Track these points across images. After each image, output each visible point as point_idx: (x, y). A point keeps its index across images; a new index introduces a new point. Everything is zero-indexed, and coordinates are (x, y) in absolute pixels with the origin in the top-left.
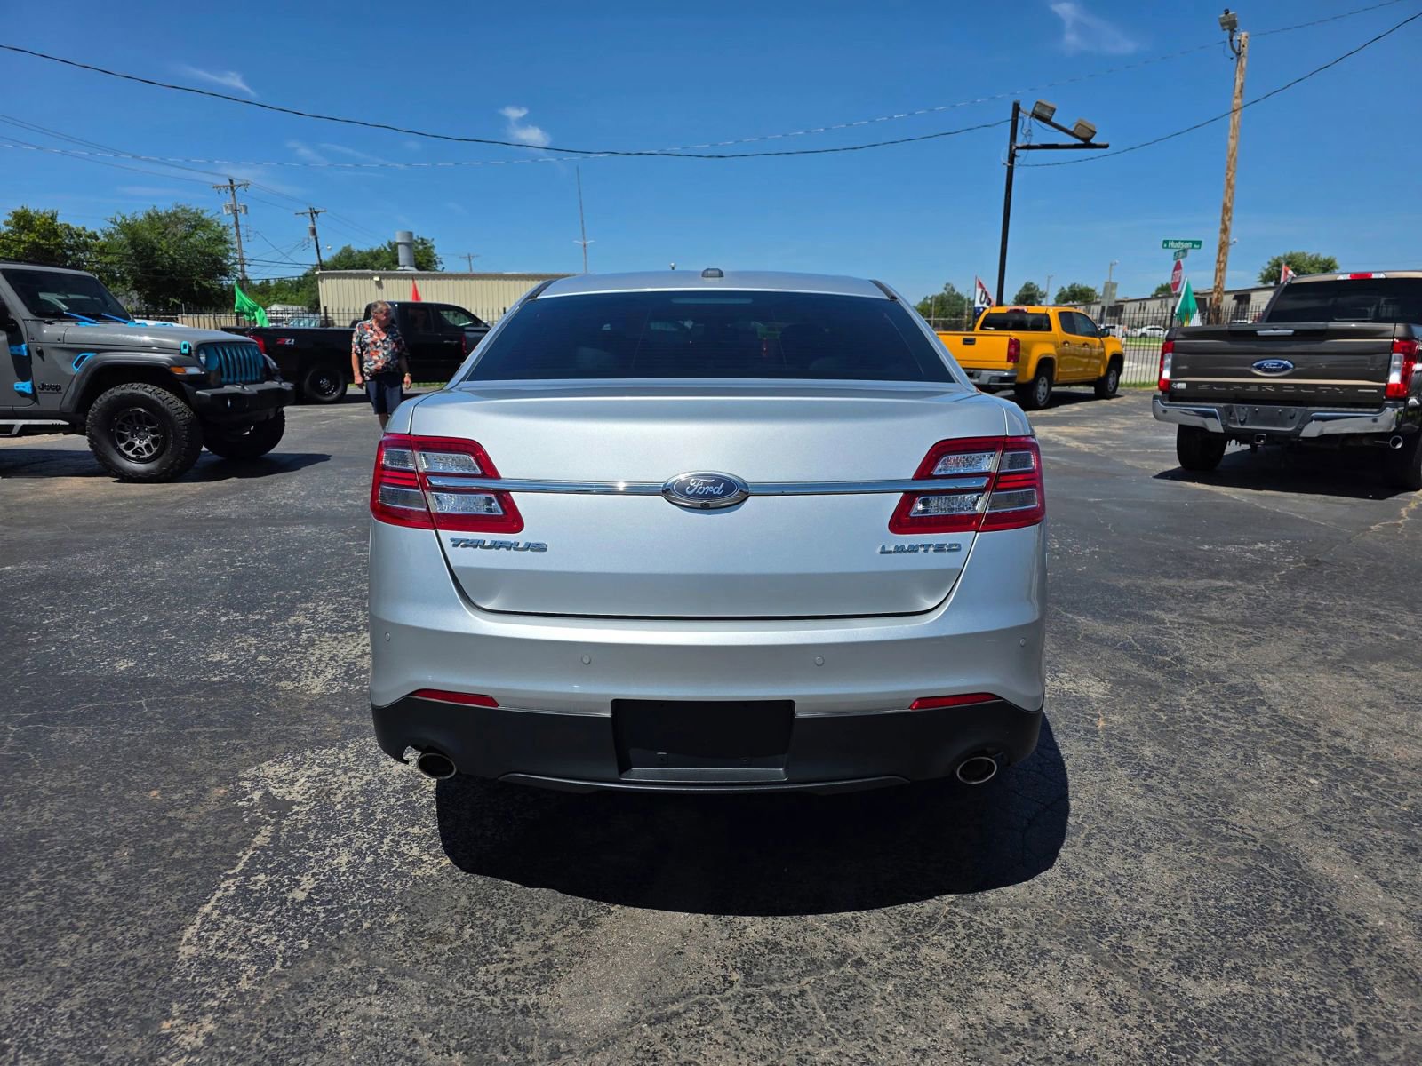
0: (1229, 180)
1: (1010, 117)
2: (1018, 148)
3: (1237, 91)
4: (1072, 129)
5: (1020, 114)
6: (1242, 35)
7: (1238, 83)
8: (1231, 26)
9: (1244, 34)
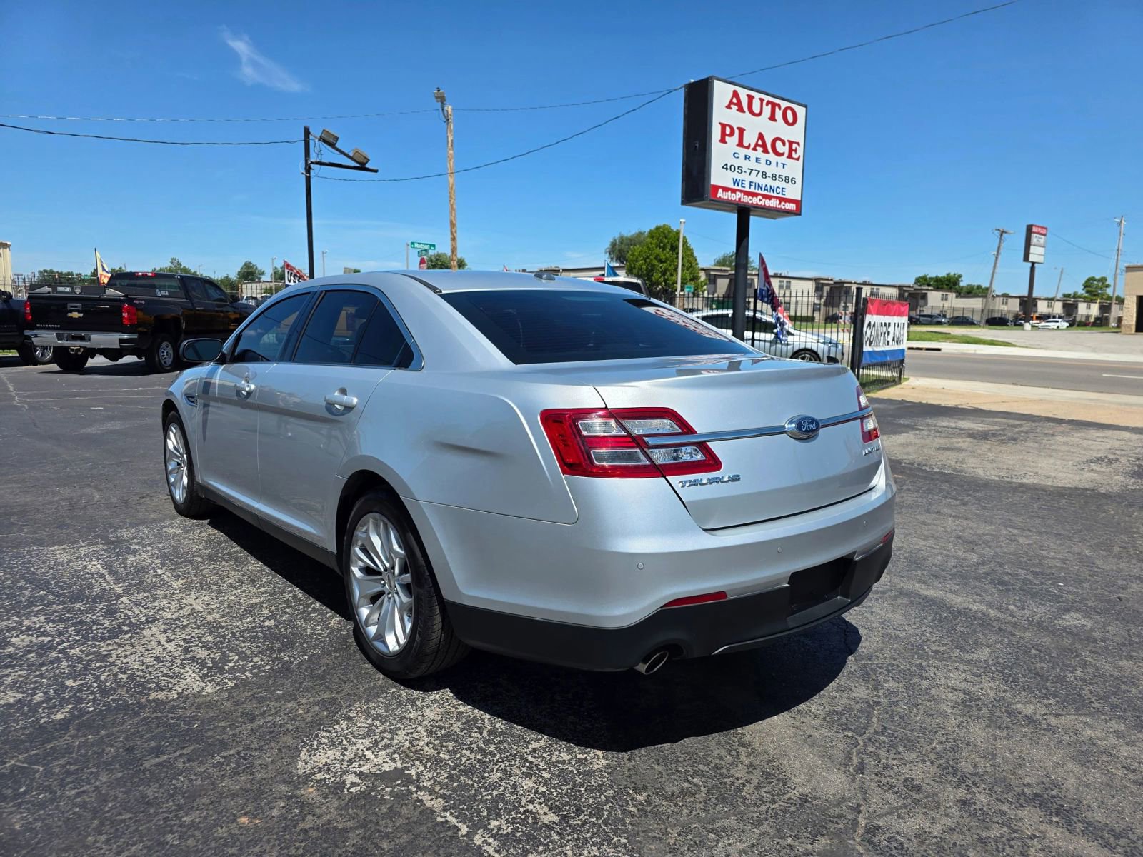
0: (452, 205)
1: (303, 138)
2: (312, 163)
3: (450, 145)
4: (351, 154)
5: (311, 137)
6: (449, 108)
7: (450, 139)
8: (442, 99)
9: (450, 107)
